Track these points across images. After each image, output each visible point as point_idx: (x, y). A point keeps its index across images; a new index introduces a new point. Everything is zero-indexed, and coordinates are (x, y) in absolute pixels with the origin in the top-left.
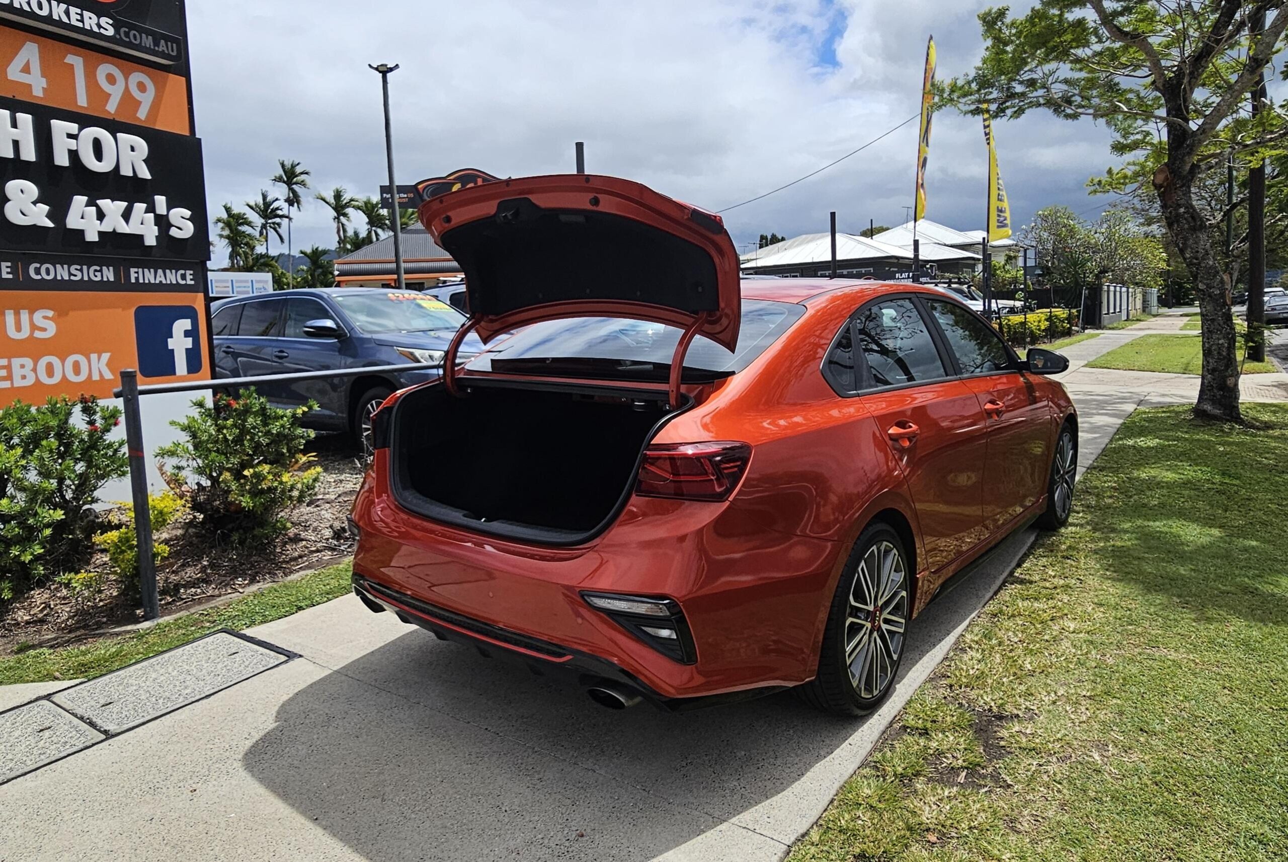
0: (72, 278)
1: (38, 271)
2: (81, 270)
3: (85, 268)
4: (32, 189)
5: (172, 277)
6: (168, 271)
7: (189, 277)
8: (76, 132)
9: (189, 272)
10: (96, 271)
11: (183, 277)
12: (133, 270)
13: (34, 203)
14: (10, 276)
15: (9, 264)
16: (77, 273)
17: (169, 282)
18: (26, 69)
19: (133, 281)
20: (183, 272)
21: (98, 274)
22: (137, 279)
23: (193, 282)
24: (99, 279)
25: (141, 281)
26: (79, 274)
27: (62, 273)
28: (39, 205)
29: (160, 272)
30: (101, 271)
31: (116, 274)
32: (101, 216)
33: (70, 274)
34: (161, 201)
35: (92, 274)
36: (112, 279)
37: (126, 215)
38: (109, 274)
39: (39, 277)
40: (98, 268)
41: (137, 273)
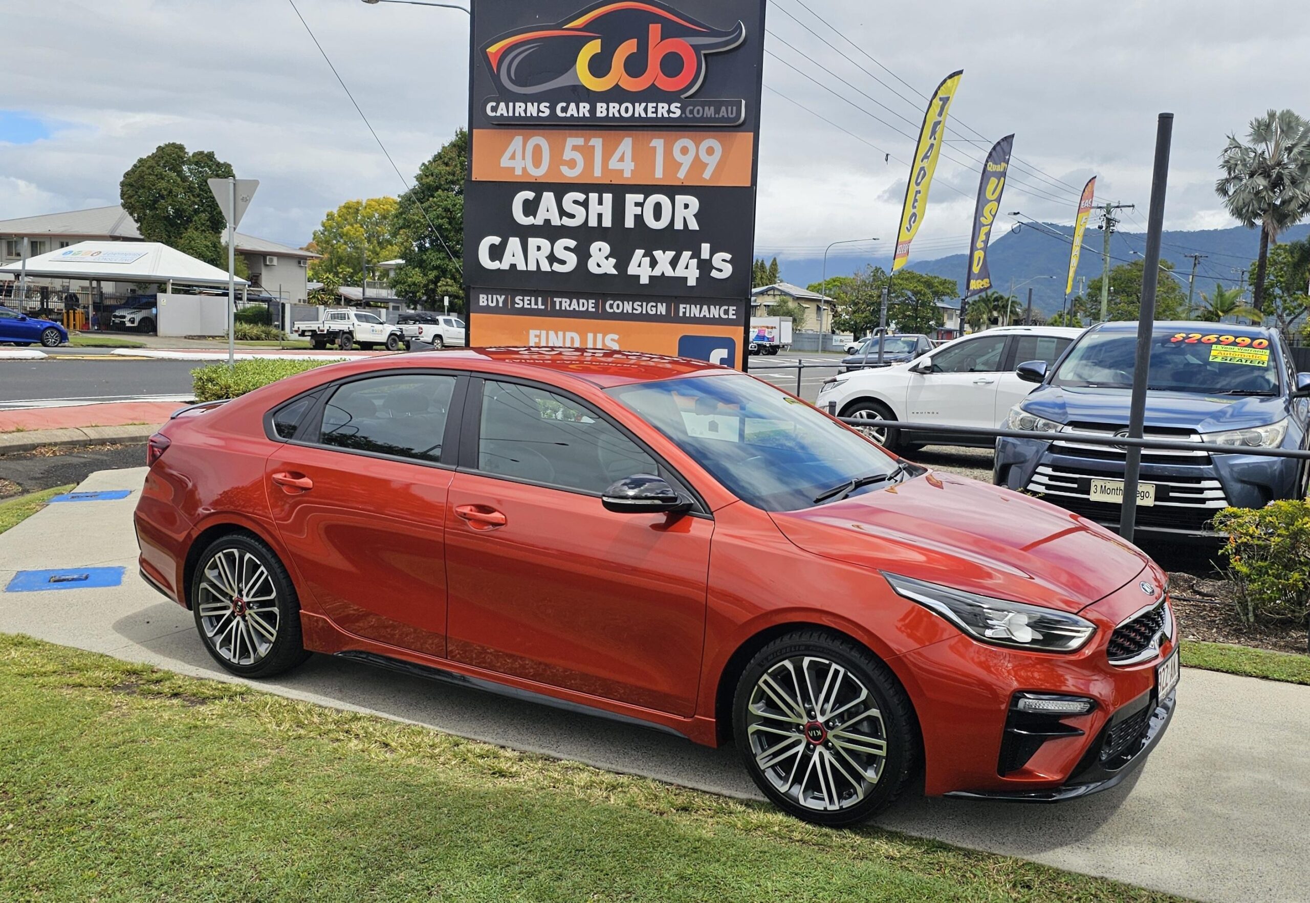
0: (634, 311)
1: (611, 306)
2: (641, 306)
3: (644, 304)
4: (606, 248)
5: (716, 312)
6: (712, 307)
7: (731, 312)
8: (642, 201)
9: (731, 308)
10: (652, 306)
11: (726, 312)
12: (681, 306)
13: (607, 258)
14: (594, 310)
15: (594, 301)
16: (638, 308)
17: (712, 316)
18: (622, 159)
19: (681, 314)
20: (726, 307)
21: (654, 309)
22: (684, 313)
23: (734, 317)
24: (654, 312)
25: (688, 315)
26: (640, 309)
27: (628, 307)
28: (610, 259)
29: (705, 307)
30: (656, 306)
31: (668, 309)
32: (654, 263)
33: (633, 309)
34: (706, 248)
35: (650, 308)
36: (664, 313)
37: (674, 263)
38: (662, 309)
39: (612, 311)
40: (654, 304)
41: (685, 308)
